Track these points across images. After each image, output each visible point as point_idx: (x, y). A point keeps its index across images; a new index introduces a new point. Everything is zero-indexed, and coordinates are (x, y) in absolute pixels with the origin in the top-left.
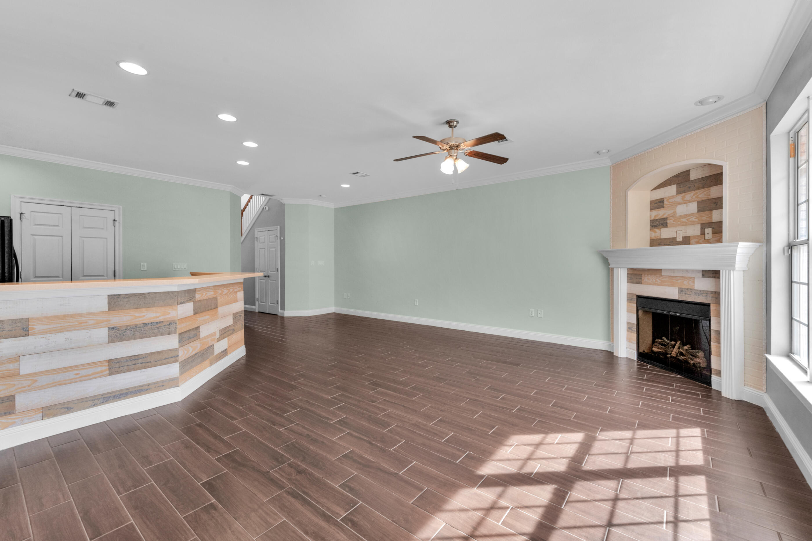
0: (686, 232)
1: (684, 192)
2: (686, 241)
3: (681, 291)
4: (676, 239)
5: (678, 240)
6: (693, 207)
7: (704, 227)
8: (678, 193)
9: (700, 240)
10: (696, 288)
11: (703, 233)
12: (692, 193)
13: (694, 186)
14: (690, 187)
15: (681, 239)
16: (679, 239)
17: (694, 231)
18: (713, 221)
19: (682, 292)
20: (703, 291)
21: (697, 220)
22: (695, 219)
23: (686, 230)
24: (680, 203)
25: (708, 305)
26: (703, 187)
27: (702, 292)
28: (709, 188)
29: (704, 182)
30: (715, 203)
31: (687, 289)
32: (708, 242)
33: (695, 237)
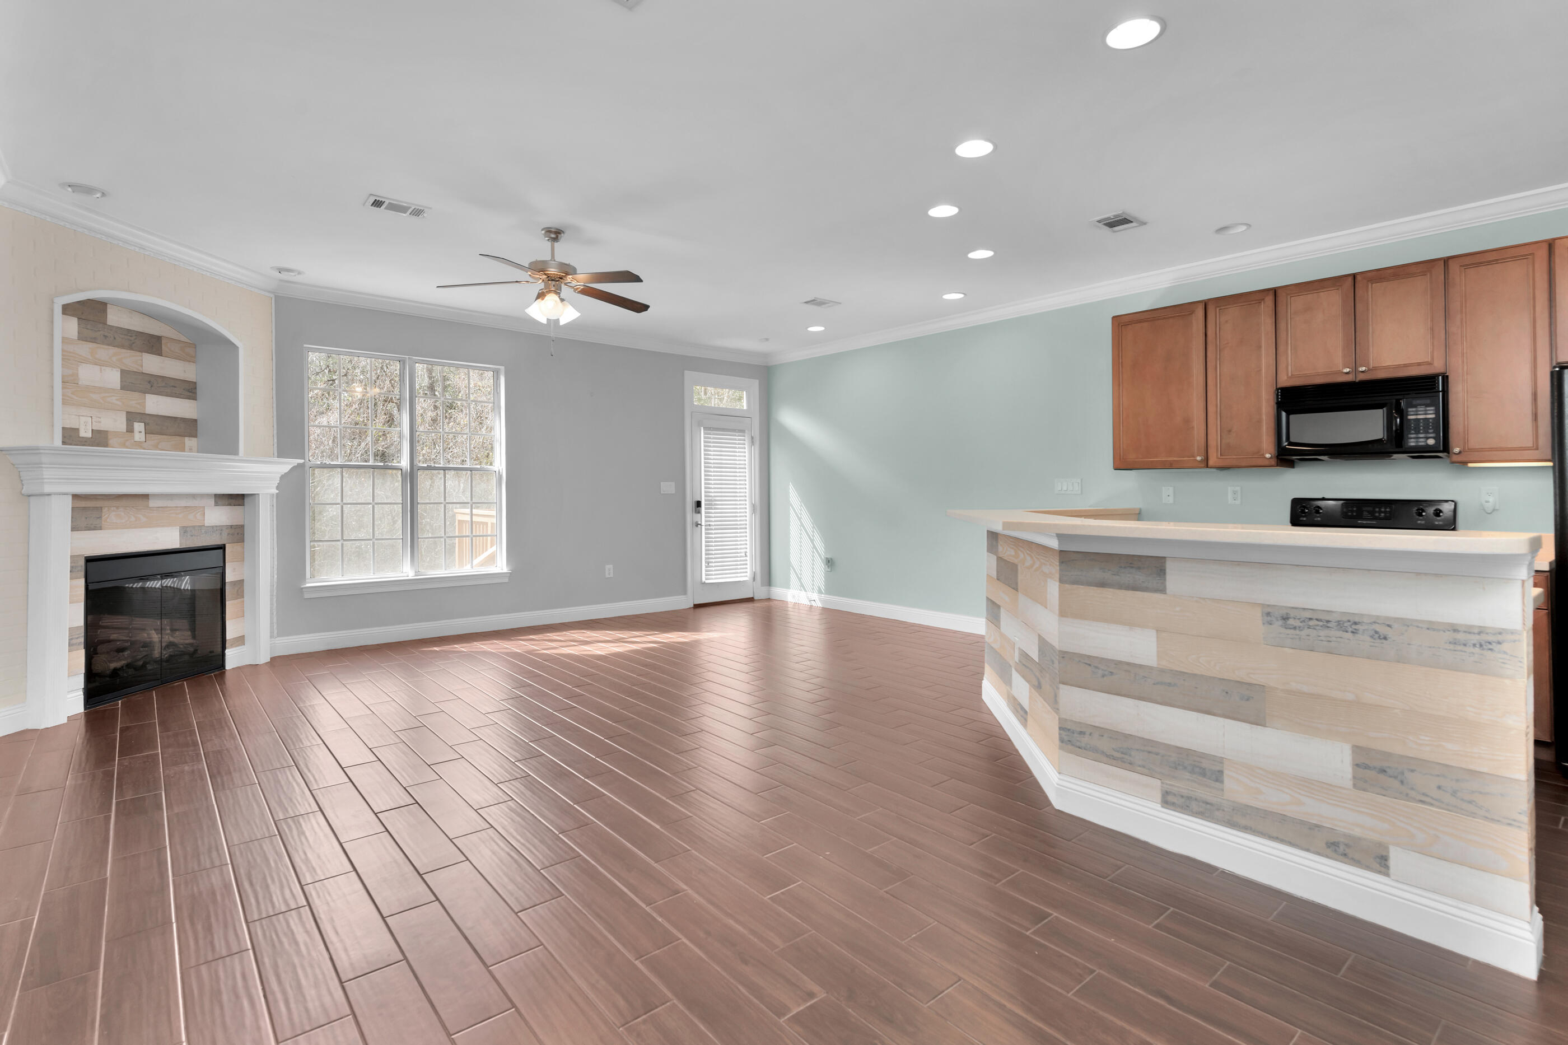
0: (100, 422)
1: (93, 340)
2: (100, 438)
3: (184, 531)
4: (79, 432)
5: (82, 434)
6: (113, 378)
7: (132, 417)
8: (82, 337)
9: (127, 440)
10: (206, 524)
11: (130, 430)
12: (113, 350)
13: (115, 338)
14: (106, 337)
15: (89, 435)
16: (86, 433)
17: (114, 422)
18: (147, 412)
19: (185, 534)
20: (216, 526)
21: (118, 403)
22: (117, 400)
23: (100, 418)
24: (85, 361)
25: (222, 548)
26: (130, 347)
27: (215, 529)
28: (140, 354)
29: (132, 338)
30: (149, 382)
31: (194, 527)
32: (139, 445)
33: (117, 434)
